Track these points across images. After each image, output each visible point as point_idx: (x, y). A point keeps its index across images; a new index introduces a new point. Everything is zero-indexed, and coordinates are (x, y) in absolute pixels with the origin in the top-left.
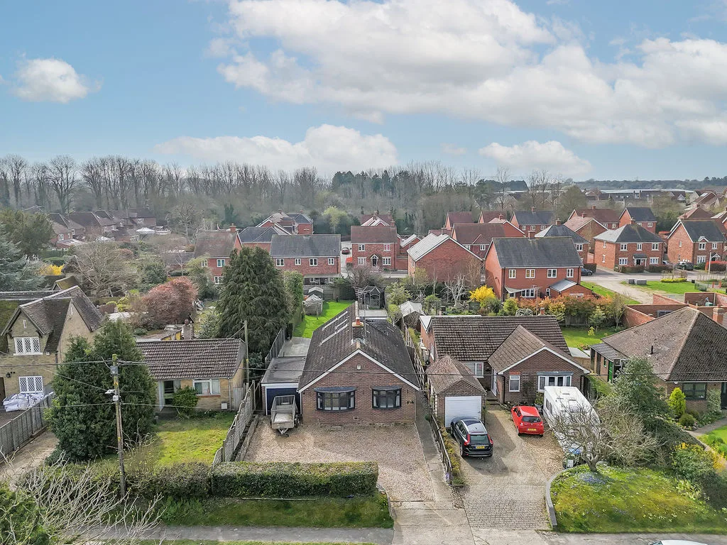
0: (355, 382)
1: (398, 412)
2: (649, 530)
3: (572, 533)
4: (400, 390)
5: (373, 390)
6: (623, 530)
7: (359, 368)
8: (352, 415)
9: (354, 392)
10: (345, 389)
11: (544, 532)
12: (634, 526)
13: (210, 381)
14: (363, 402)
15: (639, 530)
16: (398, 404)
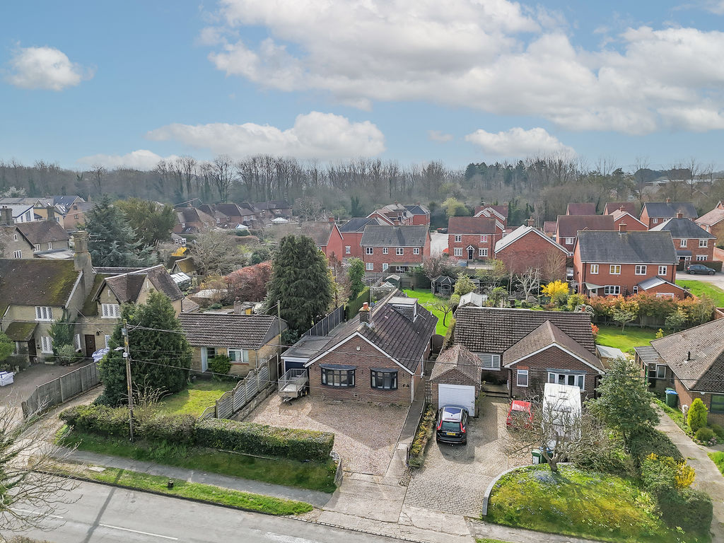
0: (355, 363)
2: (584, 535)
3: (501, 525)
4: (397, 373)
5: (372, 371)
6: (555, 531)
7: (358, 349)
8: (353, 392)
9: (354, 370)
10: (346, 367)
11: (472, 520)
12: (569, 529)
13: (241, 350)
14: (362, 380)
15: (573, 534)
16: (395, 386)
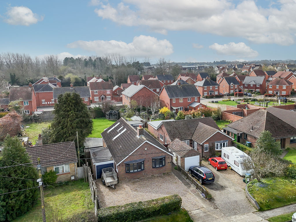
1: (164, 168)
3: (267, 210)
4: (165, 158)
5: (153, 159)
6: (283, 205)
7: (146, 149)
8: (143, 173)
9: (144, 161)
10: (140, 160)
11: (256, 213)
12: (286, 202)
13: (64, 166)
14: (148, 165)
15: (289, 204)
16: (164, 164)
